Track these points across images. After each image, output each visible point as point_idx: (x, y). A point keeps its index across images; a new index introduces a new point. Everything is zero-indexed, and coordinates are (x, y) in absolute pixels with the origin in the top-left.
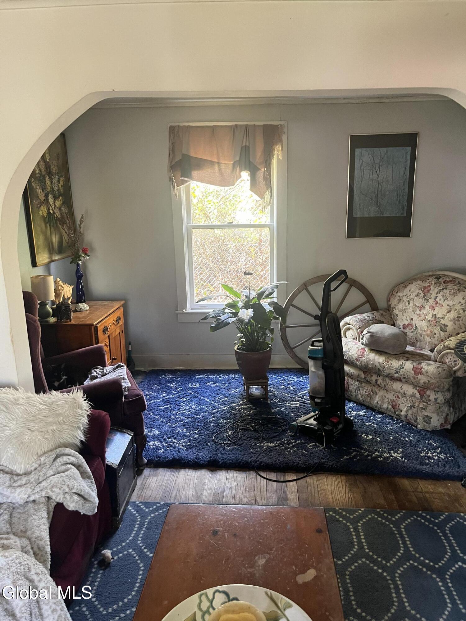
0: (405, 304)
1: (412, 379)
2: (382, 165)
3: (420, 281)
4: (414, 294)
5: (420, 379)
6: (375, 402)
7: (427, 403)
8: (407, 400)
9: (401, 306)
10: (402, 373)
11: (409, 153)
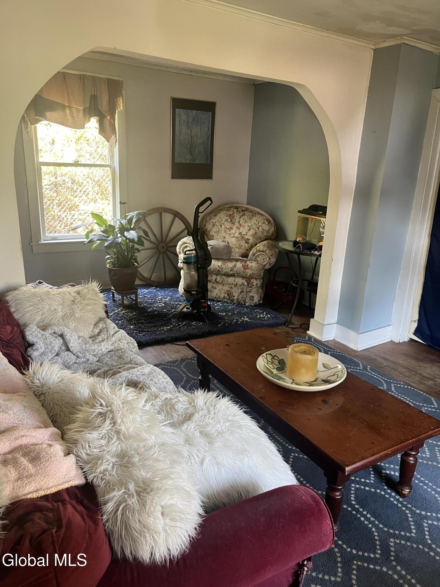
0: (218, 227)
1: (242, 273)
2: (193, 124)
3: (225, 211)
4: (224, 220)
5: (247, 273)
6: (215, 294)
7: (252, 287)
8: (238, 289)
9: (215, 229)
10: (235, 270)
11: (211, 117)
